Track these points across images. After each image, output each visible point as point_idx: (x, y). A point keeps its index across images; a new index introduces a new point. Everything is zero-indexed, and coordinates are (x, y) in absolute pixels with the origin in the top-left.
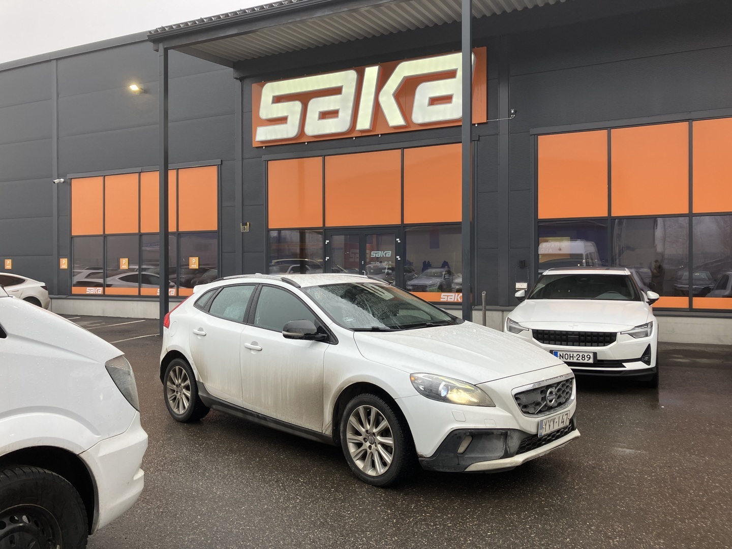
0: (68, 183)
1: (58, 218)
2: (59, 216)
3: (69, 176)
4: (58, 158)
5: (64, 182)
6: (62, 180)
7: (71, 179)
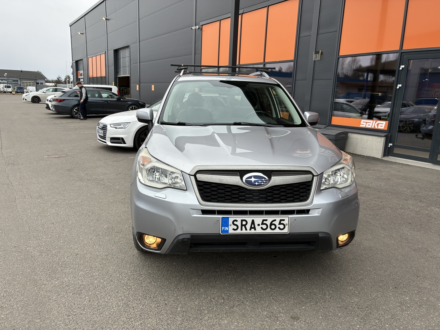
0: (201, 29)
1: (195, 55)
2: (195, 54)
3: (201, 23)
4: (196, 11)
5: (199, 28)
6: (197, 27)
7: (202, 25)
